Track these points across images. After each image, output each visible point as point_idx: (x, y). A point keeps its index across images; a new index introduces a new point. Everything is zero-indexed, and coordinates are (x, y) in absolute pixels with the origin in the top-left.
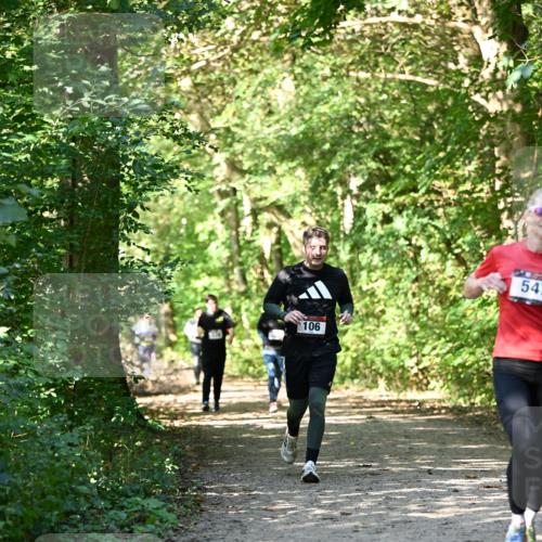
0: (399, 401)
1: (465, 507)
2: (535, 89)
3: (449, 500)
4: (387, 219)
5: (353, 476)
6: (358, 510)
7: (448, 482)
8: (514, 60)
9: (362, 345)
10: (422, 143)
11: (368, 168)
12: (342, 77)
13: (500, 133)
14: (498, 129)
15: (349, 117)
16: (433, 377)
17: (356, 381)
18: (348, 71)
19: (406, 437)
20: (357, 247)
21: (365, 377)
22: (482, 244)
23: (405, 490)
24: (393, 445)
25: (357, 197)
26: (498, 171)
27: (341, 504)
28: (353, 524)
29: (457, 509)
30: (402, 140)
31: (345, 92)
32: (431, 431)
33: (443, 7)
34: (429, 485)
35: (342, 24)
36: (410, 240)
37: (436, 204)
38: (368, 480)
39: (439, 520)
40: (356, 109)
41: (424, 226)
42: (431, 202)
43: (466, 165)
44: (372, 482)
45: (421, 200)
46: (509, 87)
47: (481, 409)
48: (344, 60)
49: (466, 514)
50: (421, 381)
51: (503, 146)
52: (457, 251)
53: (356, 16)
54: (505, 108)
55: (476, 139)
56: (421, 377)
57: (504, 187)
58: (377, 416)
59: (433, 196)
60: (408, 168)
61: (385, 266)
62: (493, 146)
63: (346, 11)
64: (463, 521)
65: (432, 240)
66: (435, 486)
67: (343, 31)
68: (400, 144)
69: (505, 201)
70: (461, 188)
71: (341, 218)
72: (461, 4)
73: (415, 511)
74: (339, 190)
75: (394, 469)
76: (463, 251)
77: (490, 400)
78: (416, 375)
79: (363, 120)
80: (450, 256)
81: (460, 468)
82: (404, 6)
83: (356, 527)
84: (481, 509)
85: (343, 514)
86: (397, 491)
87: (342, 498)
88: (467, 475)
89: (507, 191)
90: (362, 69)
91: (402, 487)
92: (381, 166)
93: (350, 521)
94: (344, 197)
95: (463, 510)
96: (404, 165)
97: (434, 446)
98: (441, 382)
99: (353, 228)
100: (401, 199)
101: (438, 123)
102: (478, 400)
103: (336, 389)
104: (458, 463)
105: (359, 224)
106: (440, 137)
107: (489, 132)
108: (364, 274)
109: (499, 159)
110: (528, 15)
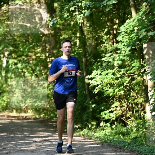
0: (19, 116)
1: (38, 146)
2: (58, 27)
3: (34, 144)
4: (16, 64)
5: (6, 138)
6: (7, 147)
7: (33, 139)
8: (51, 18)
9: (9, 100)
10: (25, 42)
11: (10, 50)
12: (3, 23)
13: (48, 40)
14: (47, 39)
15: (5, 35)
16: (29, 109)
17: (7, 110)
18: (4, 21)
19: (22, 126)
20: (7, 72)
21: (10, 109)
22: (43, 71)
23: (21, 142)
24: (18, 129)
25: (7, 58)
26: (47, 51)
27: (3, 146)
28: (6, 152)
29: (36, 147)
30: (20, 41)
31: (3, 27)
32: (29, 125)
33: (32, 4)
34: (28, 140)
35: (2, 8)
36: (22, 70)
37: (30, 60)
38: (11, 139)
39: (31, 150)
40: (7, 32)
41: (26, 66)
42: (28, 59)
43: (38, 49)
44: (12, 140)
45: (26, 59)
46: (50, 26)
47: (43, 118)
48: (3, 18)
49: (39, 148)
50: (26, 110)
51: (49, 43)
52: (36, 73)
53: (7, 6)
54: (49, 33)
55: (41, 41)
56: (26, 109)
57: (49, 55)
58: (13, 120)
59: (29, 58)
60: (22, 49)
61: (15, 77)
62: (46, 43)
63: (4, 4)
64: (38, 150)
65: (29, 70)
66: (30, 140)
67: (3, 10)
68: (19, 42)
69: (49, 59)
70: (37, 55)
71: (2, 63)
72: (36, 3)
73: (24, 148)
74: (2, 56)
75: (18, 136)
76: (37, 73)
77: (45, 115)
78: (24, 109)
79: (9, 36)
80: (33, 74)
81: (37, 135)
82: (20, 3)
83: (7, 152)
84: (43, 147)
85: (3, 149)
86: (19, 142)
87: (3, 144)
88: (39, 137)
89: (50, 56)
90: (9, 21)
91: (20, 141)
92: (14, 49)
93: (6, 150)
94: (3, 58)
95: (38, 147)
96: (21, 48)
97: (29, 129)
98: (32, 111)
99: (6, 67)
100: (20, 58)
101: (30, 37)
102: (42, 116)
103: (2, 113)
104: (36, 134)
105: (8, 65)
106: (31, 41)
107: (45, 39)
108: (9, 80)
109: (47, 47)
110: (56, 7)
